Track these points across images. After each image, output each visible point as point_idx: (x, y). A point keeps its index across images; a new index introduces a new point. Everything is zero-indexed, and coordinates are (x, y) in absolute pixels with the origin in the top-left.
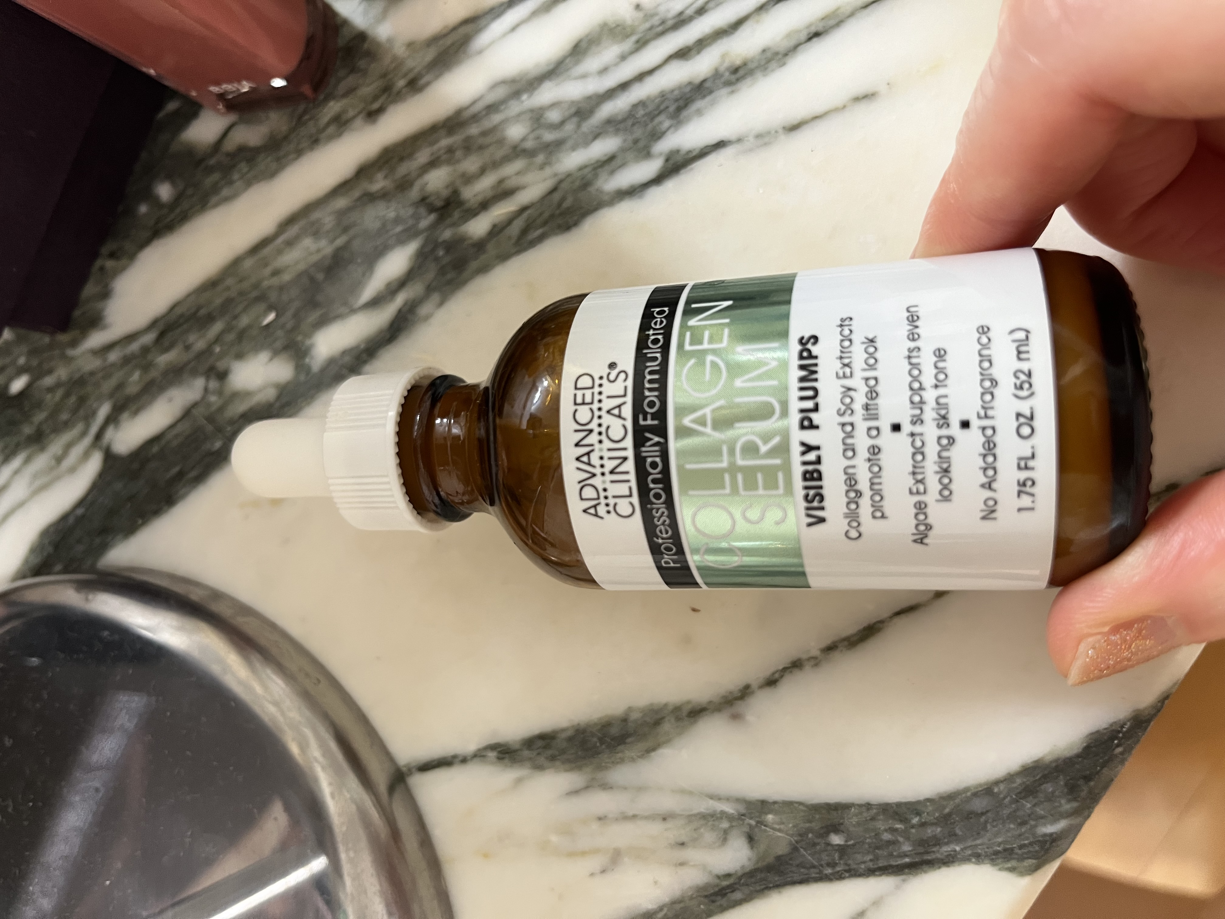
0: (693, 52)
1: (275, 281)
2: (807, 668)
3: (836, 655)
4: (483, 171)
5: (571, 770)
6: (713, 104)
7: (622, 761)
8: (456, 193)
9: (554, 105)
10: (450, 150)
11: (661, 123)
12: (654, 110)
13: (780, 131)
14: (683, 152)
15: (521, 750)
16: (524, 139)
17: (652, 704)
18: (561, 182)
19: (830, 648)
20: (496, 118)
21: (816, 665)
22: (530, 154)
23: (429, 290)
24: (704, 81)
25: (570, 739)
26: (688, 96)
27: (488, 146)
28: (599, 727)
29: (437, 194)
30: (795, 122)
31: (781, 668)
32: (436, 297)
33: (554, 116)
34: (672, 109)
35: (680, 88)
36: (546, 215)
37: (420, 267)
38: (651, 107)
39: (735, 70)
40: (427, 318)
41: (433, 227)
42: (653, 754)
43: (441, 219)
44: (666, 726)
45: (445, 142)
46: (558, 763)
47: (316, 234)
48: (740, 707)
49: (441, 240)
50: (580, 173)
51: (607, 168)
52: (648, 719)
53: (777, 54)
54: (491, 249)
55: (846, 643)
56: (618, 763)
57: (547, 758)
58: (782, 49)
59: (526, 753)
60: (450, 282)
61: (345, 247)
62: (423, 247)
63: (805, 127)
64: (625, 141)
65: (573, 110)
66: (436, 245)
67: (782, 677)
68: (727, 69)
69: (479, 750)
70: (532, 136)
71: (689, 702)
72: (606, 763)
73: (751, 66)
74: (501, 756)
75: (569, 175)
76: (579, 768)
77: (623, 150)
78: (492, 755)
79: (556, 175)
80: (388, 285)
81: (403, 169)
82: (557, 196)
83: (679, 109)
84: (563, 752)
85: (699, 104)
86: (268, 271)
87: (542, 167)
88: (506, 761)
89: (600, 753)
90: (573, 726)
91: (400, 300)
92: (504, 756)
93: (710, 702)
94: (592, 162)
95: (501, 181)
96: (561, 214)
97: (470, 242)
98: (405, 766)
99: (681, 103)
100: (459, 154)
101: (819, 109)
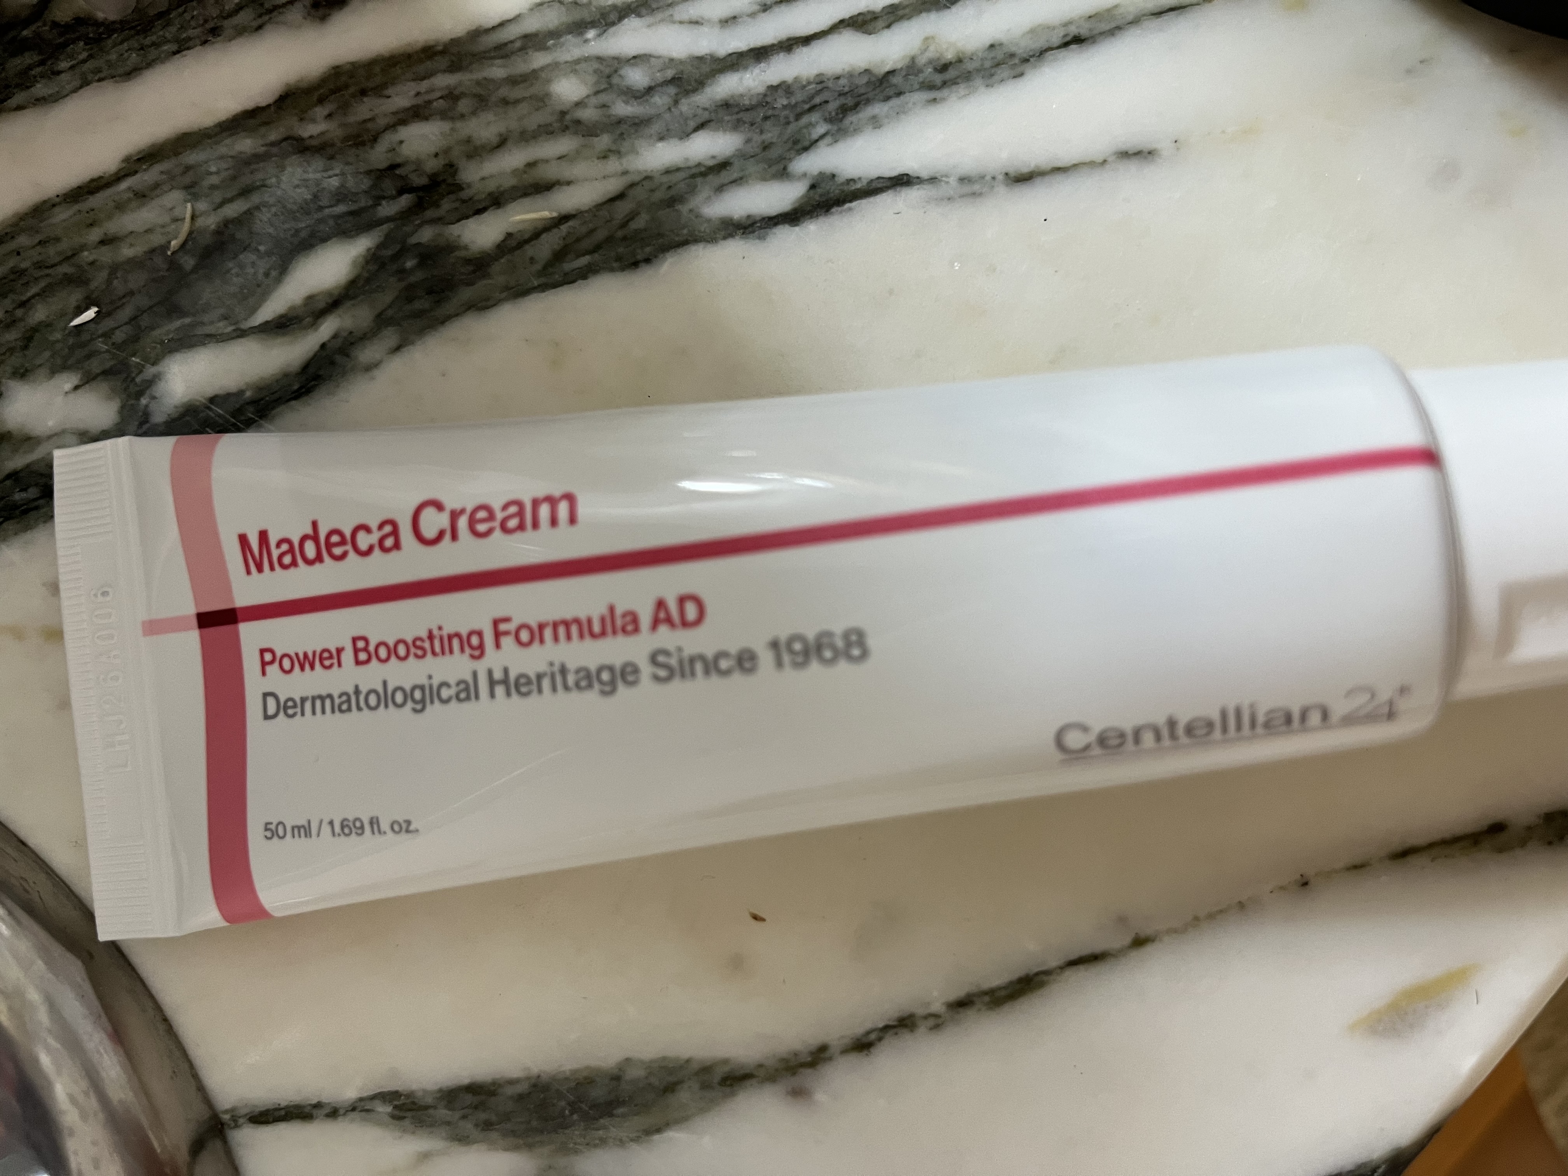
0: (880, 23)
1: (105, 256)
2: (922, 1029)
3: (970, 1014)
4: (502, 143)
5: (516, 1148)
6: (900, 112)
7: (603, 1142)
8: (451, 168)
9: (637, 59)
10: (452, 96)
11: (810, 125)
12: (804, 102)
13: (1001, 177)
14: (840, 180)
15: (435, 1107)
16: (579, 104)
17: (664, 1058)
18: (632, 185)
19: (962, 1004)
20: (539, 60)
21: (937, 1027)
22: (588, 130)
23: (382, 321)
24: (891, 72)
25: (521, 1098)
26: (862, 91)
27: (517, 102)
28: (573, 1084)
29: (418, 165)
30: (1025, 170)
31: (881, 1025)
32: (390, 337)
33: (637, 77)
34: (833, 106)
35: (851, 75)
36: (600, 235)
37: (368, 281)
38: (799, 97)
39: (944, 68)
40: (369, 368)
41: (405, 216)
42: (656, 1137)
43: (419, 207)
44: (684, 1096)
45: (444, 81)
46: (494, 1135)
47: (192, 190)
48: (807, 1077)
49: (413, 240)
50: (665, 179)
51: (715, 180)
52: (654, 1081)
53: (1012, 55)
54: (498, 275)
55: (987, 999)
56: (596, 1146)
57: (476, 1125)
58: (1020, 51)
59: (442, 1113)
60: (418, 315)
61: (240, 221)
62: (380, 246)
63: (1038, 181)
64: (748, 141)
65: (670, 73)
66: (404, 251)
67: (880, 1039)
68: (930, 62)
69: (361, 1099)
70: (594, 101)
71: (726, 1061)
72: (575, 1144)
73: (970, 66)
74: (397, 1113)
75: (648, 178)
76: (530, 1147)
77: (742, 155)
78: (384, 1109)
79: (625, 173)
80: (310, 299)
81: (363, 110)
82: (622, 209)
83: (845, 110)
84: (506, 1117)
85: (878, 109)
86: (95, 235)
87: (604, 156)
88: (407, 1122)
89: (566, 1128)
90: (528, 1078)
91: (327, 328)
92: (402, 1114)
93: (760, 1066)
94: (691, 163)
95: (531, 165)
96: (625, 238)
97: (462, 254)
98: (226, 1112)
99: (850, 101)
100: (463, 106)
101: (1066, 155)
